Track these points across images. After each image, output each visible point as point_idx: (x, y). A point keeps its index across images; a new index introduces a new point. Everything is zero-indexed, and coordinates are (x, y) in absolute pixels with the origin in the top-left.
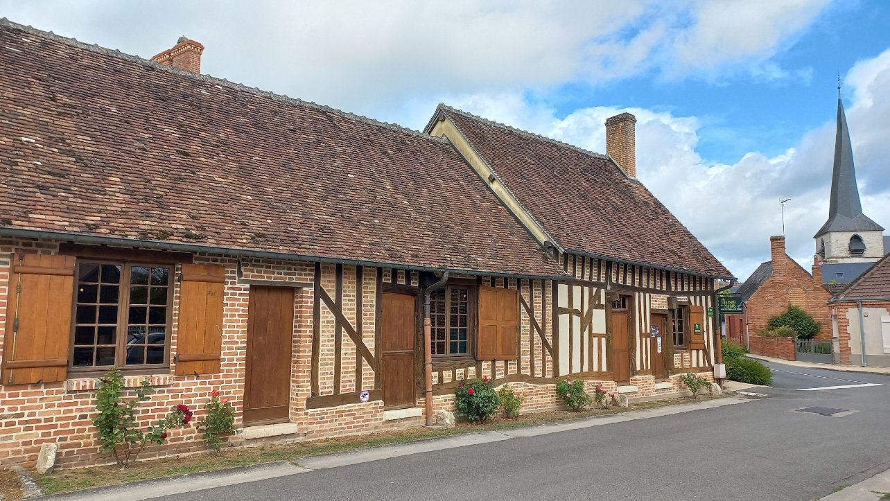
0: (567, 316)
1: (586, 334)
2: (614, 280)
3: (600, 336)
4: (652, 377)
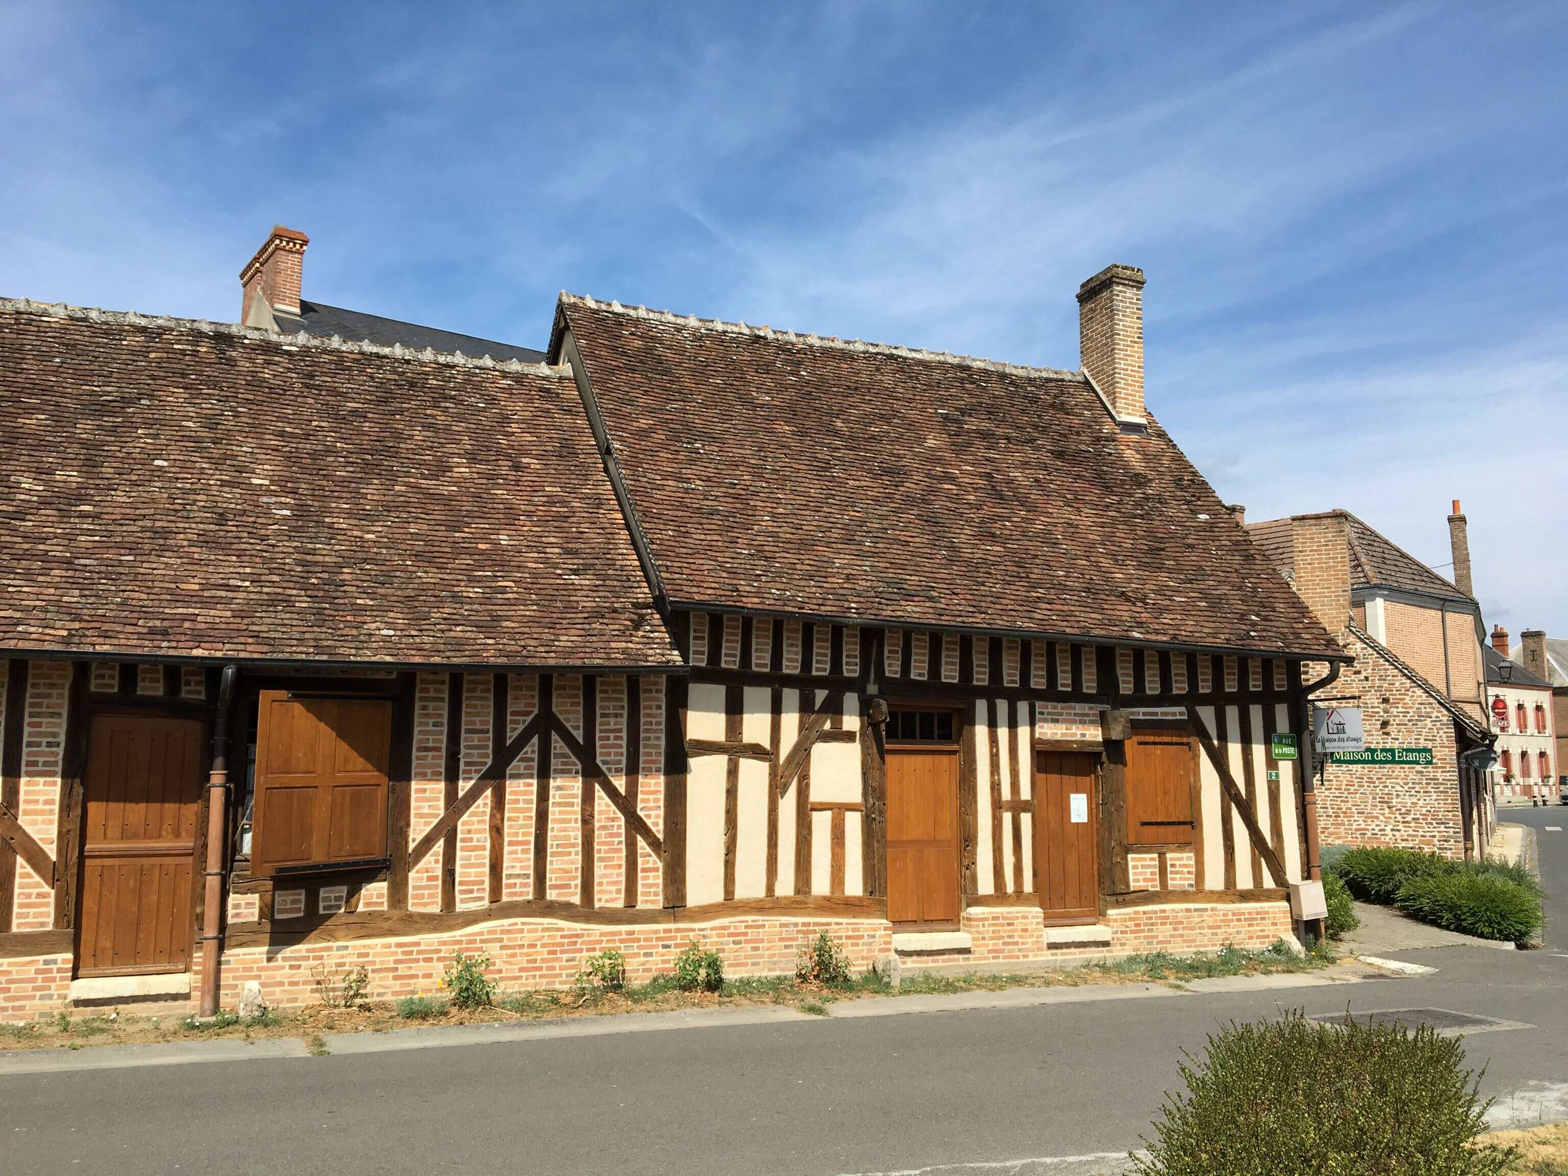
0: (720, 761)
1: (788, 804)
2: (892, 669)
3: (839, 810)
4: (1037, 911)
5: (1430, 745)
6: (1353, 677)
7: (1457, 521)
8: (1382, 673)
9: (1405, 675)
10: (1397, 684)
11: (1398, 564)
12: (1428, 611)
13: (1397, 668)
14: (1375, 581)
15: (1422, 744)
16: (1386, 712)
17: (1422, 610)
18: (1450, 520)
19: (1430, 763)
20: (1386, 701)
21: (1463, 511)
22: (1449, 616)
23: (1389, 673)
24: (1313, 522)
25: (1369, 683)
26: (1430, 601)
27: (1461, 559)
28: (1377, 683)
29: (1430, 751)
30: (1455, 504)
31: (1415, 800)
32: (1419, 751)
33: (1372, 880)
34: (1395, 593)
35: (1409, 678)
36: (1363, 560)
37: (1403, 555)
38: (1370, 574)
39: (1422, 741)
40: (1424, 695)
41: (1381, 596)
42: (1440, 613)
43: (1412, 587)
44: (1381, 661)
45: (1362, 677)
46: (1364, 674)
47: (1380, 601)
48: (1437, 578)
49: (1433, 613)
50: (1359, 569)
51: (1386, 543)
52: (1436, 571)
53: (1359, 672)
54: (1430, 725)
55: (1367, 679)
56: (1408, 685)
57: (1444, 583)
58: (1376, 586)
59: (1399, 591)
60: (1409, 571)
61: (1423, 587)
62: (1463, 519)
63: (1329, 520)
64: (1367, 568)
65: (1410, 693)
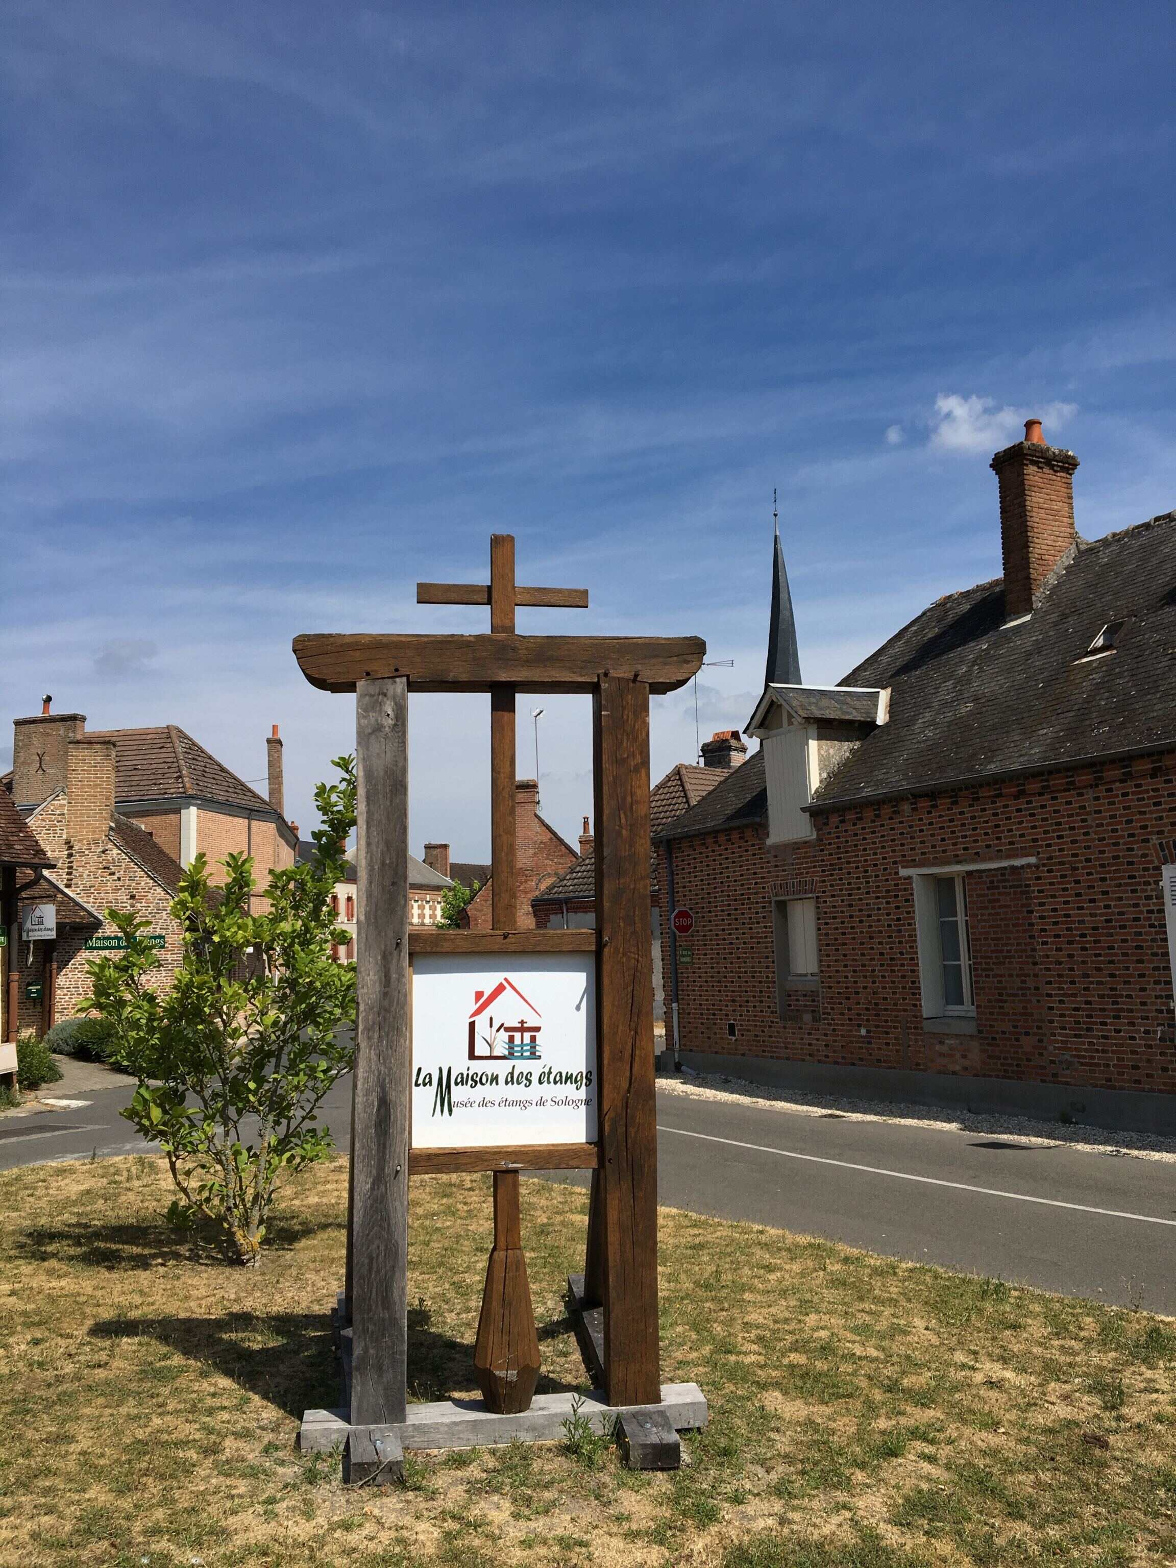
5: (164, 933)
6: (108, 878)
7: (275, 744)
8: (132, 874)
9: (149, 876)
10: (143, 883)
11: (216, 777)
12: (237, 819)
13: (143, 870)
14: (190, 792)
15: (158, 932)
16: (132, 906)
17: (231, 818)
18: (269, 741)
19: (163, 947)
20: (132, 897)
21: (281, 736)
22: (255, 823)
23: (137, 874)
24: (85, 746)
25: (121, 883)
26: (239, 810)
27: (275, 776)
28: (127, 882)
29: (164, 937)
30: (275, 728)
31: (149, 978)
32: (155, 938)
33: (94, 1043)
34: (208, 803)
35: (152, 879)
36: (184, 772)
37: (223, 770)
38: (188, 785)
39: (158, 930)
40: (163, 893)
41: (194, 805)
42: (247, 821)
43: (224, 798)
44: (132, 865)
45: (115, 877)
46: (117, 875)
47: (193, 810)
48: (250, 791)
49: (241, 820)
50: (180, 780)
51: (210, 758)
52: (250, 785)
53: (113, 874)
54: (165, 917)
55: (119, 879)
56: (151, 885)
57: (256, 796)
58: (191, 797)
59: (211, 801)
60: (226, 784)
61: (233, 798)
62: (280, 743)
63: (99, 746)
64: (186, 779)
65: (152, 891)
